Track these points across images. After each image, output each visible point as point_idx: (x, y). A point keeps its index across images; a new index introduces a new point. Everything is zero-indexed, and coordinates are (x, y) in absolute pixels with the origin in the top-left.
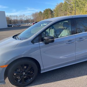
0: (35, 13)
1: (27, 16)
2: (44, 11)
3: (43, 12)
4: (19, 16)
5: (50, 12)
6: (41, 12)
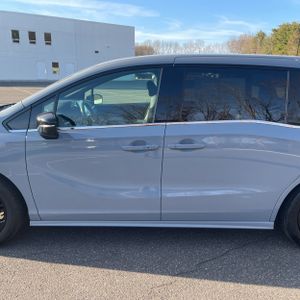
0: (241, 36)
1: (209, 47)
2: (275, 30)
3: (269, 33)
4: (185, 45)
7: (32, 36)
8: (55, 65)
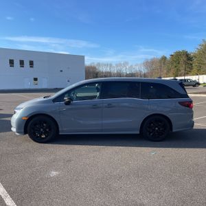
1: (131, 66)
2: (172, 55)
5: (185, 59)
6: (164, 58)
7: (22, 63)
8: (36, 79)
